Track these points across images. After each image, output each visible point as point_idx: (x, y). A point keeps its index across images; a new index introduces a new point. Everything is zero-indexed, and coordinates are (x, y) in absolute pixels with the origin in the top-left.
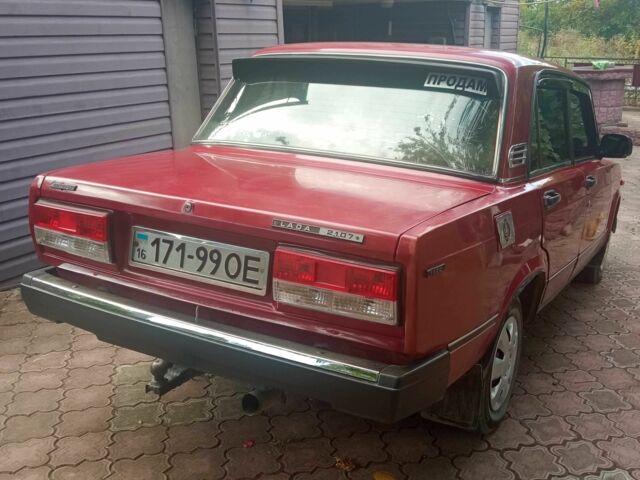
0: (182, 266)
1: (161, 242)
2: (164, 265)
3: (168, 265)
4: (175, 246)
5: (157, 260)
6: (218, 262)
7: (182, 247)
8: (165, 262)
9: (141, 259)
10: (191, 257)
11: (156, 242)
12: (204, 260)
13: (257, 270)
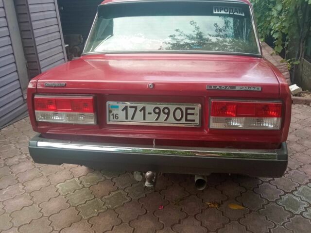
0: (144, 119)
1: (129, 108)
2: (132, 121)
3: (134, 120)
4: (138, 110)
5: (127, 118)
6: (168, 114)
7: (144, 109)
8: (132, 118)
9: (115, 119)
10: (150, 113)
11: (126, 108)
12: (159, 114)
13: (193, 114)
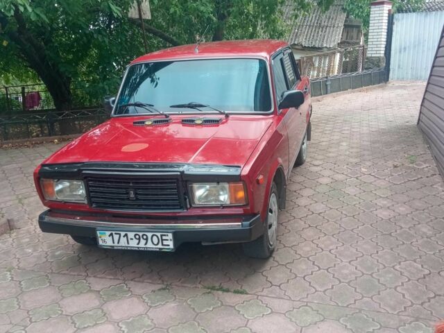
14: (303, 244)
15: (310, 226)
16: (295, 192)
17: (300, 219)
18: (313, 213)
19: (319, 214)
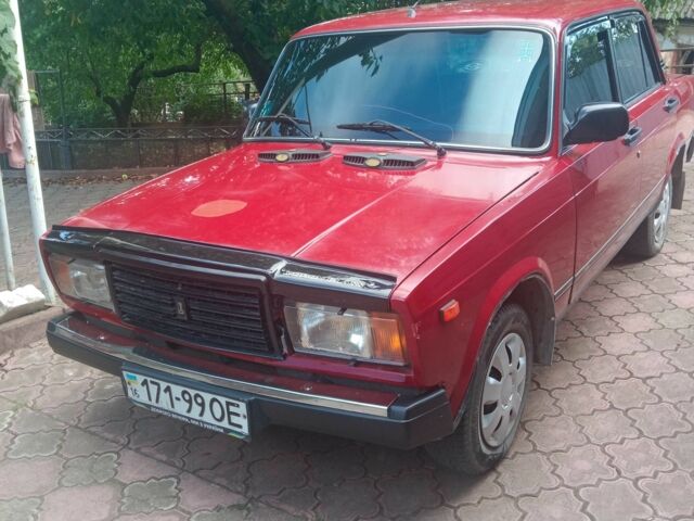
14: (578, 451)
15: (612, 407)
16: (611, 318)
17: (597, 386)
18: (632, 375)
19: (644, 380)
